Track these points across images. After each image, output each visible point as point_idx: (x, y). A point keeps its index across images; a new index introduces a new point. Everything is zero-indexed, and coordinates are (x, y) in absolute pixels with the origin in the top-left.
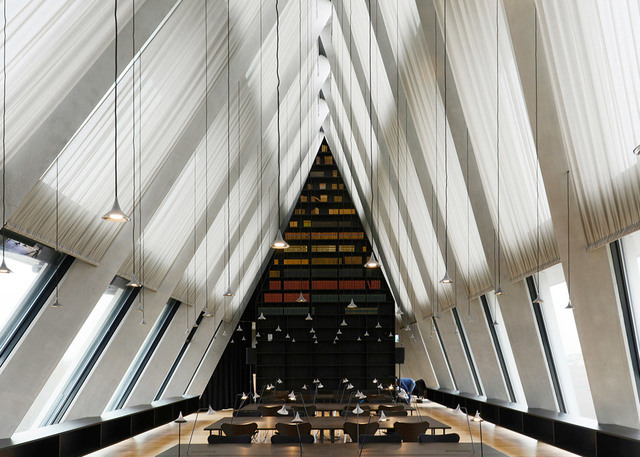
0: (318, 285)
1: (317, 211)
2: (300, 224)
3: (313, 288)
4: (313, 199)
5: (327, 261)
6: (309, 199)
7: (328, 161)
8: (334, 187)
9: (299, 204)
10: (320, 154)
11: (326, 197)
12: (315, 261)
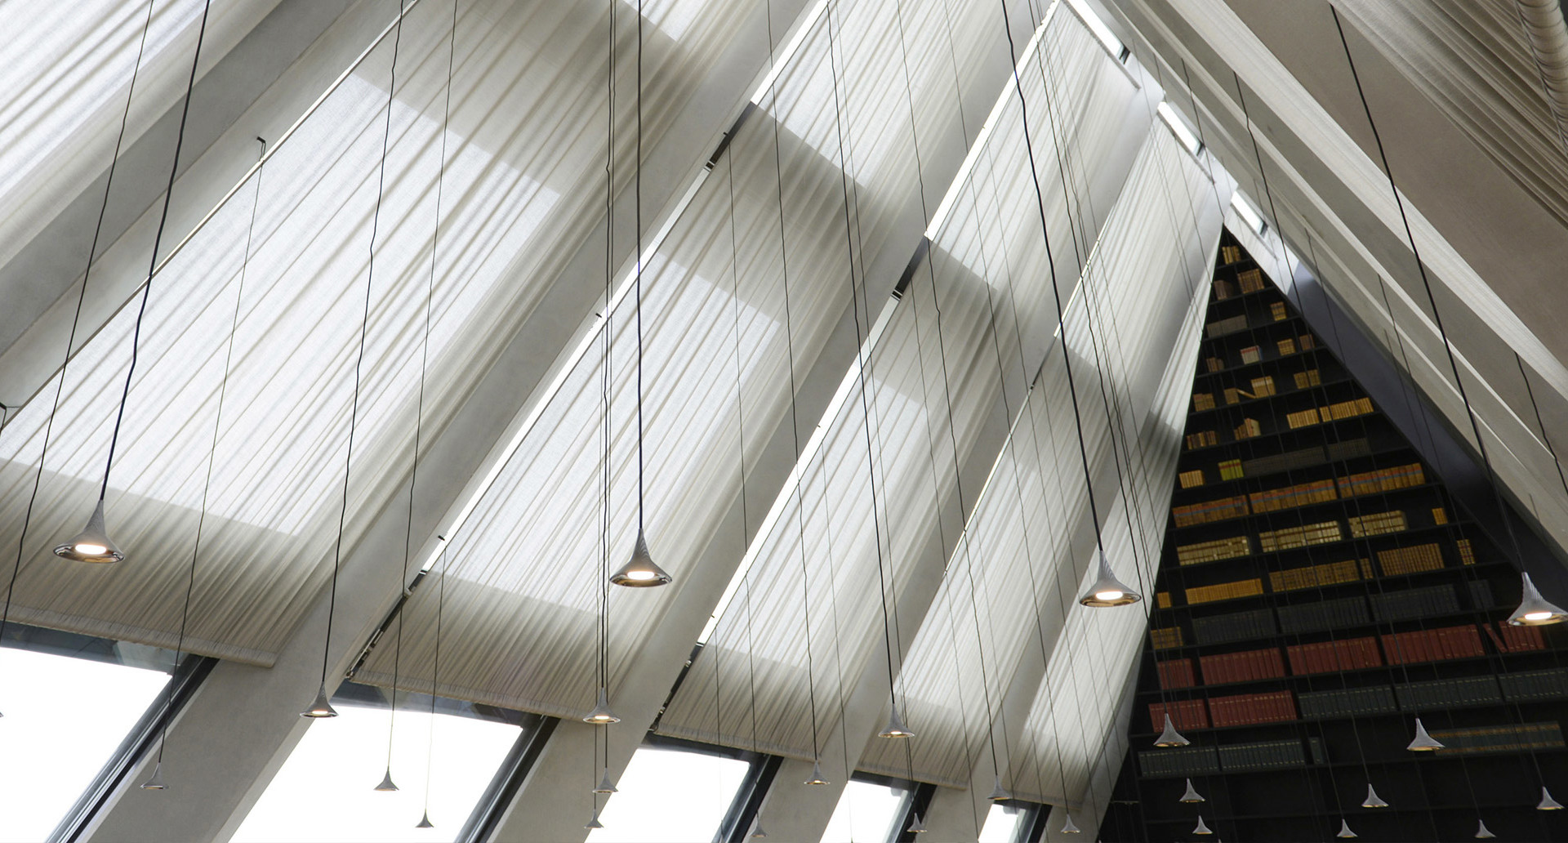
0: (1308, 659)
1: (1252, 428)
2: (1211, 473)
3: (1298, 670)
4: (1232, 396)
5: (1322, 575)
6: (1219, 398)
7: (1248, 284)
8: (1286, 348)
9: (1194, 420)
10: (1223, 272)
11: (1269, 381)
12: (1281, 581)
